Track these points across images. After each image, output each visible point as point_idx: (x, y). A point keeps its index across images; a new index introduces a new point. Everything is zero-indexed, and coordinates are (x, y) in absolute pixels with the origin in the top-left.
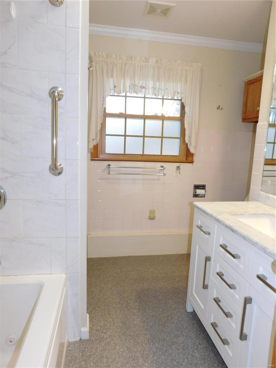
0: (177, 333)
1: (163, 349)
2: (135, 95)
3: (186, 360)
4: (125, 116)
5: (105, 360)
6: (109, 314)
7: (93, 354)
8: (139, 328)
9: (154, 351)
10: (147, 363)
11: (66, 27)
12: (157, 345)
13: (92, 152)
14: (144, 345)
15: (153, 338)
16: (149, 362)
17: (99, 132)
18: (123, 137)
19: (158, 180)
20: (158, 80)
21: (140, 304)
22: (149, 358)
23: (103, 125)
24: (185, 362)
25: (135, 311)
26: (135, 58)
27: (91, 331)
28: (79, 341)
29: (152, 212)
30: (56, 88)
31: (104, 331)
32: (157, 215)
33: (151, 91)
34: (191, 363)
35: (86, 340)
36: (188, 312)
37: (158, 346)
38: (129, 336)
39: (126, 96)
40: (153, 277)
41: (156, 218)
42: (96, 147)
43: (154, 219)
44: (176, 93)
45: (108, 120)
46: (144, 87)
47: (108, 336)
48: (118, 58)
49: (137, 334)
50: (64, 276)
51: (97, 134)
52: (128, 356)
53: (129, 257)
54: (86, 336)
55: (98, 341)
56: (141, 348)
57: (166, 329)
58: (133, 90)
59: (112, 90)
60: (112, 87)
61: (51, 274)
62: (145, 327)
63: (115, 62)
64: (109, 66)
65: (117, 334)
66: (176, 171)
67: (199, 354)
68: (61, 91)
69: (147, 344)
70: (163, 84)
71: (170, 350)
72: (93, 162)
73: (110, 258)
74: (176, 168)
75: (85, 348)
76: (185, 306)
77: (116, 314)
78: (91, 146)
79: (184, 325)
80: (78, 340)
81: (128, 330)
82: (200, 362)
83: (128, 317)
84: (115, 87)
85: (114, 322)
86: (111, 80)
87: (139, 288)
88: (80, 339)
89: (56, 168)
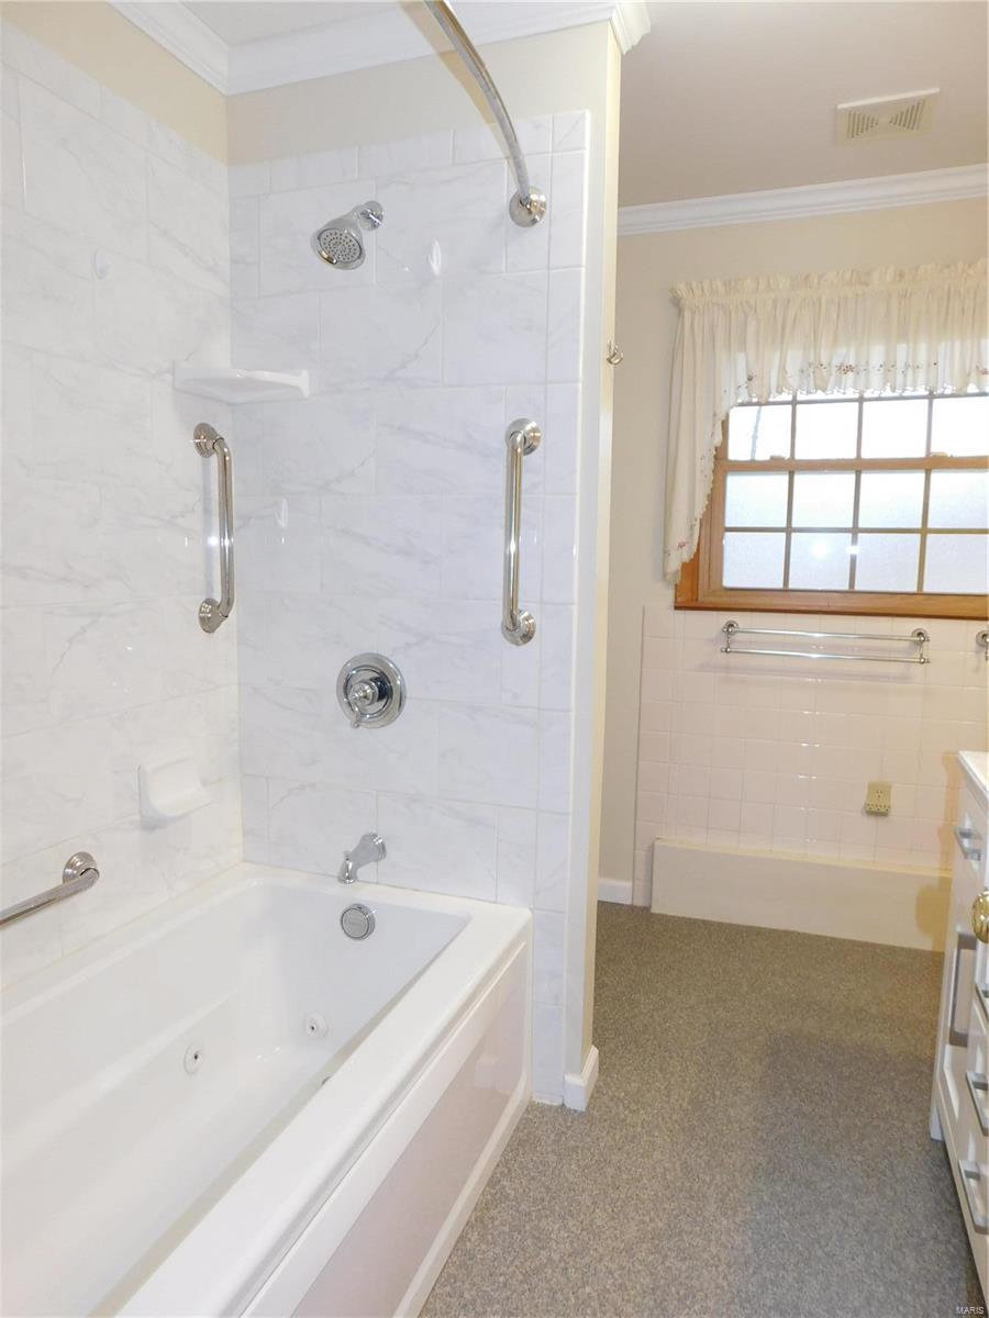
0: (860, 1181)
1: (793, 1205)
2: (819, 395)
3: (861, 1260)
4: (790, 467)
5: (610, 1171)
6: (661, 1070)
7: (583, 1147)
8: (741, 1130)
9: (762, 1199)
10: (728, 1219)
11: (549, 268)
12: (779, 1189)
13: (678, 582)
14: (737, 1174)
15: (774, 1168)
16: (737, 1220)
17: (698, 523)
18: (783, 536)
19: (904, 678)
20: (903, 335)
21: (770, 1072)
22: (739, 1209)
23: (716, 499)
24: (853, 1262)
25: (744, 1084)
26: (820, 277)
27: (596, 1095)
28: (557, 1108)
29: (879, 790)
30: (522, 422)
31: (633, 1107)
32: (898, 803)
33: (876, 378)
34: (875, 1274)
35: (575, 1111)
36: (932, 1140)
37: (783, 1192)
38: (702, 1139)
39: (794, 403)
40: (848, 1008)
41: (893, 812)
42: (691, 569)
43: (885, 815)
44: (974, 375)
45: (734, 483)
46: (849, 369)
47: (640, 1122)
48: (762, 287)
49: (727, 1143)
50: (525, 914)
51: (692, 527)
52: (679, 1184)
53: (787, 933)
54: (578, 1102)
55: (606, 1124)
56: (725, 1180)
57: (830, 1159)
58: (812, 383)
59: (743, 387)
60: (743, 379)
61: (495, 903)
62: (759, 1134)
63: (752, 302)
64: (733, 315)
65: (668, 1125)
66: (977, 652)
67: (917, 1261)
68: (534, 430)
69: (747, 1174)
70: (923, 347)
71: (818, 1216)
72: (681, 614)
73: (720, 925)
74: (977, 642)
75: (569, 1128)
76: (926, 1121)
77: (681, 1076)
78: (675, 563)
79: (900, 1169)
80: (556, 1104)
81: (704, 1125)
82: (909, 1283)
83: (718, 1093)
84: (750, 379)
85: (669, 1092)
86: (741, 357)
87: (783, 1027)
88: (561, 1103)
89: (514, 625)
